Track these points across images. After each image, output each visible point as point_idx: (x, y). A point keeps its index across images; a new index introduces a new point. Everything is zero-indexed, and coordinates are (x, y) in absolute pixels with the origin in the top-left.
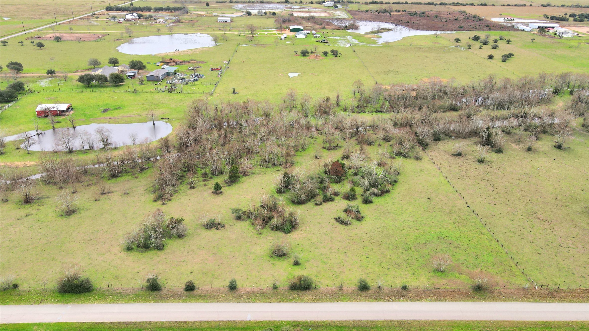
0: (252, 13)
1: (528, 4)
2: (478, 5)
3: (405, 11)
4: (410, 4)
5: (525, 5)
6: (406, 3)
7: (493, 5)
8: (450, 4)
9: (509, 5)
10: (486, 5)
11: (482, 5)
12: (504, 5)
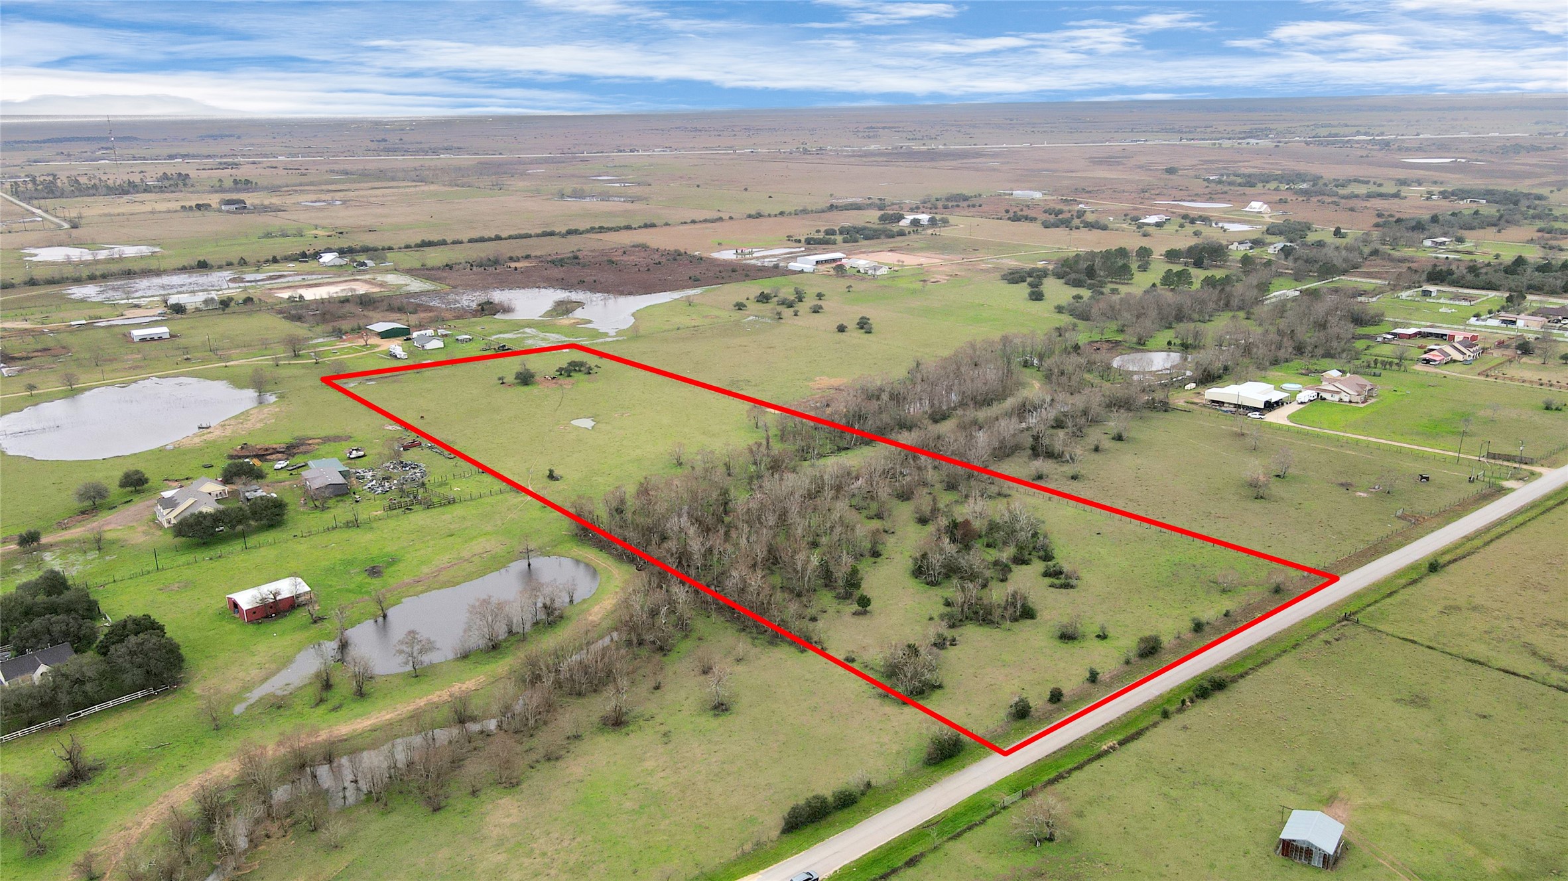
0: (188, 307)
1: (725, 216)
2: (640, 227)
3: (528, 257)
4: (506, 239)
5: (721, 219)
6: (498, 238)
7: (667, 224)
8: (587, 231)
9: (693, 222)
10: (653, 226)
11: (646, 226)
12: (685, 223)
